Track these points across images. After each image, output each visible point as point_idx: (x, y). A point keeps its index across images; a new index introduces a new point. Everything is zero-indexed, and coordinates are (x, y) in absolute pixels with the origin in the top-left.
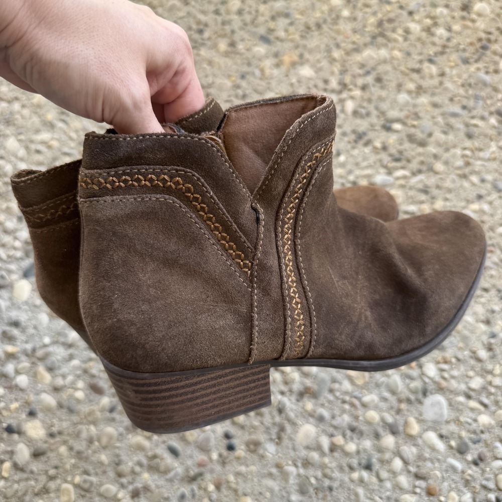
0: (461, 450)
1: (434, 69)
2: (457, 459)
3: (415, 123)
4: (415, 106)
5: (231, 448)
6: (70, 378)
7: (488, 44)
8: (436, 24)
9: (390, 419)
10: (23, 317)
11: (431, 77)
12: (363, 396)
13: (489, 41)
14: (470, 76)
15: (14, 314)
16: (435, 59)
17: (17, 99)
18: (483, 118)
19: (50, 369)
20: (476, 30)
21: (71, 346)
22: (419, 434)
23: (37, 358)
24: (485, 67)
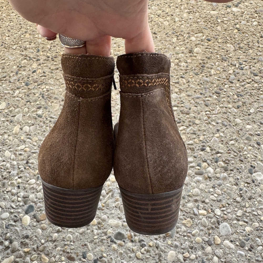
0: (242, 246)
1: (184, 81)
2: (241, 250)
3: (182, 105)
4: (180, 98)
6: (58, 256)
7: (204, 65)
8: (180, 61)
9: (207, 239)
10: (29, 233)
11: (184, 84)
12: (192, 232)
13: (204, 63)
14: (200, 80)
15: (25, 232)
16: (183, 76)
17: (5, 133)
18: (210, 97)
19: (47, 255)
20: (197, 60)
21: (54, 241)
22: (222, 243)
23: (40, 251)
24: (206, 75)
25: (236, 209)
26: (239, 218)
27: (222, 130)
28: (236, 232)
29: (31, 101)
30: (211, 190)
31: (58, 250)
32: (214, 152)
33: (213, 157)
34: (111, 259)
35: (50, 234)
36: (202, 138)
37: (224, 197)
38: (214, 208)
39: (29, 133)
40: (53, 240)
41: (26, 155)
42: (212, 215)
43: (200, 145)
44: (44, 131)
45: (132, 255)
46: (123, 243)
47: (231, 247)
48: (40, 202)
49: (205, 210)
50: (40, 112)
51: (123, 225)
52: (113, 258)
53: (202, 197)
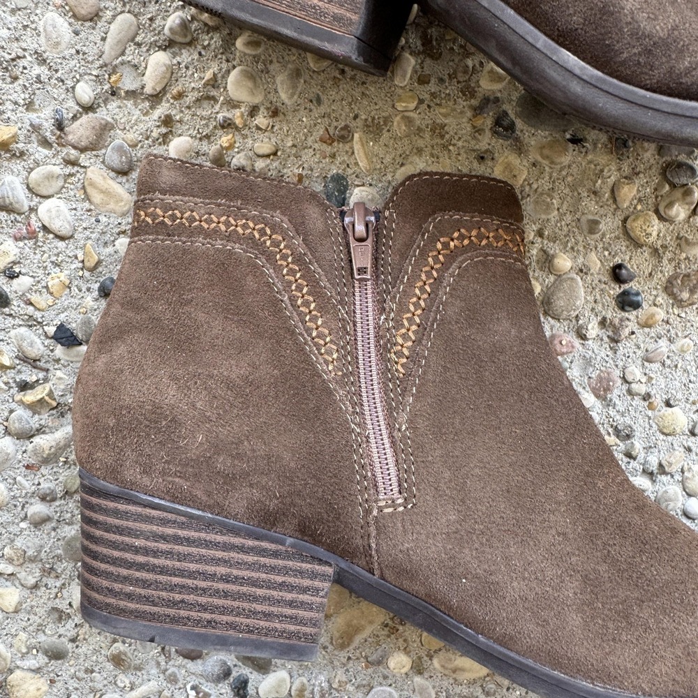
5: (628, 303)
21: (156, 98)
23: (75, 147)
35: (123, 53)
40: (148, 90)
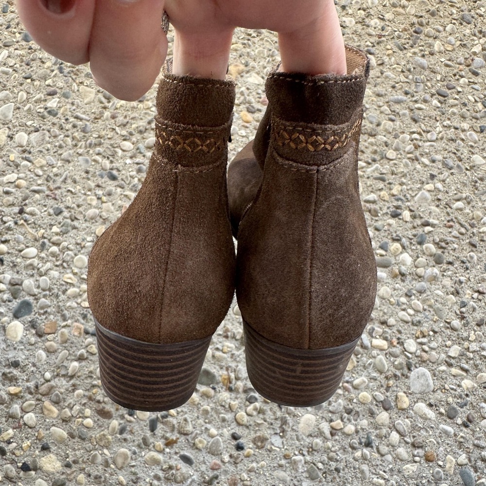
0: (451, 416)
2: (449, 424)
5: (239, 448)
6: (77, 407)
7: (421, 28)
8: (369, 15)
9: (381, 397)
10: (21, 357)
12: (354, 380)
13: (421, 24)
14: (408, 62)
15: (11, 355)
16: (373, 50)
18: (425, 101)
19: (56, 403)
20: (407, 16)
21: (72, 377)
22: (411, 407)
23: (41, 394)
24: (422, 51)
25: (449, 343)
26: (453, 361)
27: (442, 177)
28: (443, 389)
29: (34, 77)
30: (403, 300)
31: (78, 396)
32: (418, 222)
33: (414, 232)
34: (186, 420)
35: (63, 363)
36: (396, 190)
37: (426, 317)
38: (403, 337)
39: (28, 148)
40: (69, 374)
41: (19, 194)
42: (397, 350)
43: (390, 205)
44: (61, 147)
45: (229, 416)
46: (212, 392)
47: (429, 416)
48: (45, 296)
49: (386, 339)
50: (53, 103)
51: (213, 356)
52: (189, 420)
53: (381, 314)
